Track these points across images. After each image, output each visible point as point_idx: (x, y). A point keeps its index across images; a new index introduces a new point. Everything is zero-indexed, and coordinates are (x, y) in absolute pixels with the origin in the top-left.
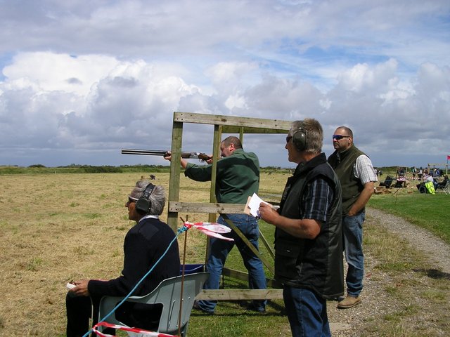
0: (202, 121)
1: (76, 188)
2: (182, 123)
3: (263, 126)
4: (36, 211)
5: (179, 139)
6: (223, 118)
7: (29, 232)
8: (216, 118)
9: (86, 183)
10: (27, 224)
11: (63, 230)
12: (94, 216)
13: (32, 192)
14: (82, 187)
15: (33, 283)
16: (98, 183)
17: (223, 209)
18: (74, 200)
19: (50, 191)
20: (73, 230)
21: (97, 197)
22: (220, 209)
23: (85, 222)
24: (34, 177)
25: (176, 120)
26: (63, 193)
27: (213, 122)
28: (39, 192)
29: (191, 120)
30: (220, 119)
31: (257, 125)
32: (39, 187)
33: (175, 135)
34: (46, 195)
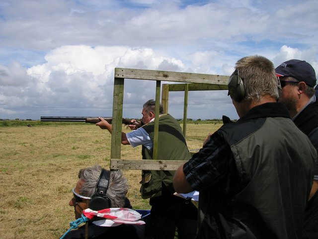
0: (143, 77)
1: (80, 135)
2: (123, 79)
3: (206, 81)
4: (46, 153)
5: (120, 95)
6: (165, 74)
7: (31, 171)
8: (157, 74)
9: (89, 132)
10: (33, 164)
11: (57, 170)
12: (85, 157)
13: (49, 139)
14: (84, 135)
15: (12, 221)
16: (96, 131)
17: (165, 166)
18: (76, 145)
19: (62, 138)
20: (64, 170)
21: (93, 142)
22: (162, 166)
23: (76, 162)
24: (56, 128)
25: (117, 76)
26: (70, 139)
27: (154, 78)
28: (54, 139)
29: (132, 76)
30: (161, 74)
31: (200, 81)
32: (54, 135)
33: (116, 92)
34: (57, 141)
